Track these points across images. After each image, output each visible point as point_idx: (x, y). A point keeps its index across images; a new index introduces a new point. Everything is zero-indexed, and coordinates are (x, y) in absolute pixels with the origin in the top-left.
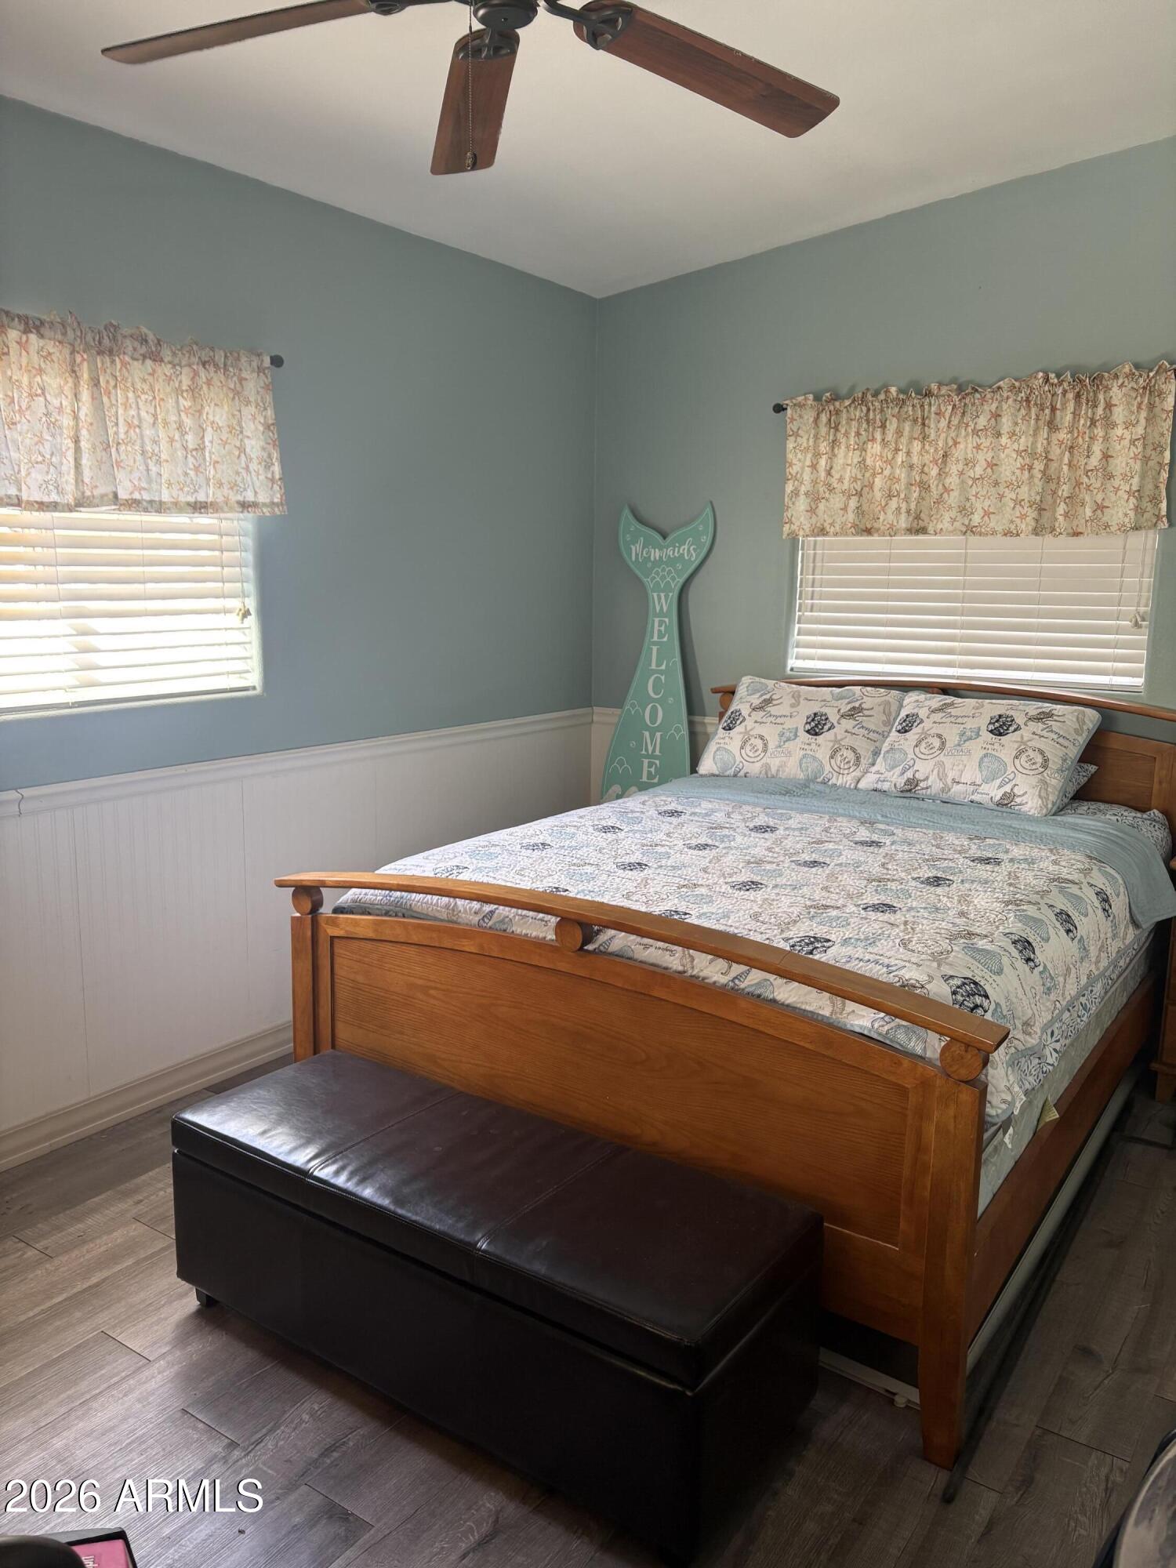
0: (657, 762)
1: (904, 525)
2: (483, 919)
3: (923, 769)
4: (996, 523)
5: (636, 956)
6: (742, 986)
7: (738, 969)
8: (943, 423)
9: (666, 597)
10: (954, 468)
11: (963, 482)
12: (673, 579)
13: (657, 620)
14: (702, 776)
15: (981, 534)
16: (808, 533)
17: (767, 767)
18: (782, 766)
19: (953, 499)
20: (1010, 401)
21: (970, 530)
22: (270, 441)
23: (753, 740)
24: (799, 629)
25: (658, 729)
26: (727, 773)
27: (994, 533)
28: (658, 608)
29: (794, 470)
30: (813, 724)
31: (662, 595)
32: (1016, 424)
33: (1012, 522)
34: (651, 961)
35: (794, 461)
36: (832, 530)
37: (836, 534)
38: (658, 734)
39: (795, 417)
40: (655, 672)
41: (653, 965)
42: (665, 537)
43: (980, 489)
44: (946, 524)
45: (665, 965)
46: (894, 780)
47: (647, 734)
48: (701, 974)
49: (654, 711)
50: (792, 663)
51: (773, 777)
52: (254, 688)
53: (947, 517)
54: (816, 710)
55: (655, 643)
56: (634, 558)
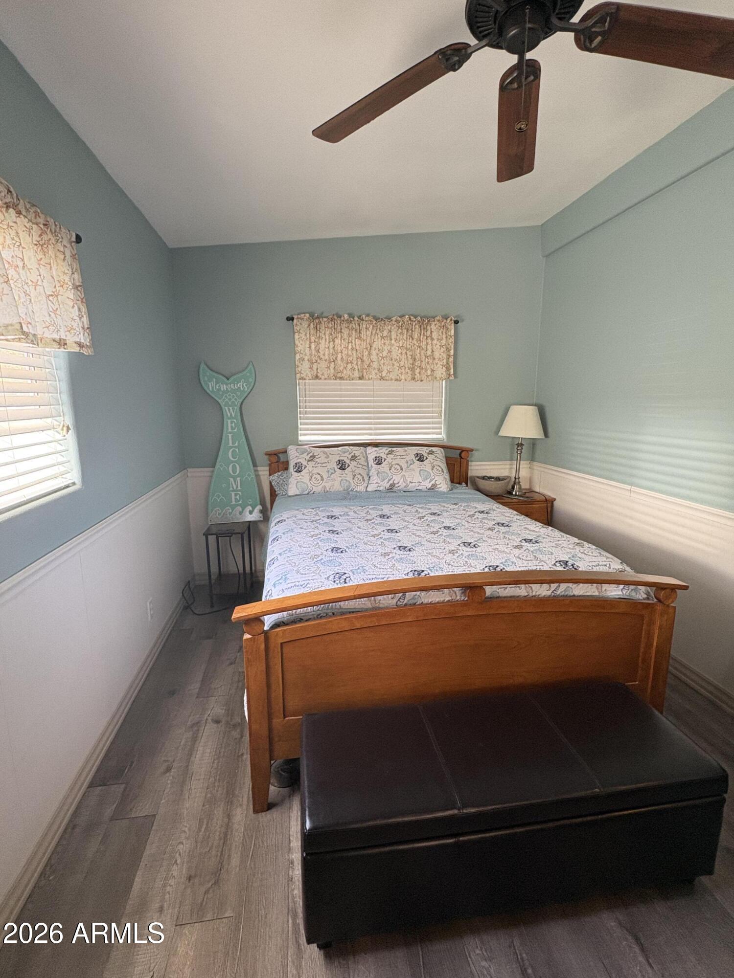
0: (240, 493)
1: (358, 376)
2: (399, 600)
3: (397, 479)
4: (393, 376)
5: (501, 595)
6: (558, 593)
7: (554, 586)
8: (369, 333)
9: (233, 409)
10: (374, 352)
11: (378, 358)
12: (236, 399)
13: (229, 421)
14: (290, 496)
15: (386, 380)
16: (310, 378)
17: (325, 487)
18: (333, 485)
19: (375, 365)
20: (395, 326)
21: (382, 378)
22: (80, 299)
23: (315, 476)
24: (300, 422)
25: (238, 476)
26: (304, 493)
27: (391, 380)
28: (229, 415)
29: (299, 349)
30: (340, 465)
31: (231, 408)
32: (397, 335)
33: (398, 375)
34: (509, 595)
35: (299, 345)
36: (323, 377)
37: (325, 379)
38: (238, 479)
39: (298, 323)
40: (231, 447)
41: (511, 597)
42: (228, 379)
43: (386, 361)
44: (373, 376)
45: (518, 595)
46: (385, 485)
47: (232, 480)
48: (537, 594)
49: (234, 468)
50: (300, 438)
51: (327, 492)
52: (74, 484)
53: (373, 372)
54: (339, 458)
55: (230, 433)
56: (211, 389)
